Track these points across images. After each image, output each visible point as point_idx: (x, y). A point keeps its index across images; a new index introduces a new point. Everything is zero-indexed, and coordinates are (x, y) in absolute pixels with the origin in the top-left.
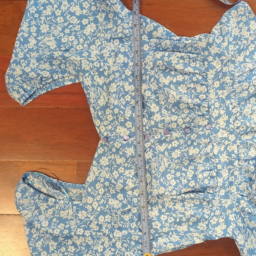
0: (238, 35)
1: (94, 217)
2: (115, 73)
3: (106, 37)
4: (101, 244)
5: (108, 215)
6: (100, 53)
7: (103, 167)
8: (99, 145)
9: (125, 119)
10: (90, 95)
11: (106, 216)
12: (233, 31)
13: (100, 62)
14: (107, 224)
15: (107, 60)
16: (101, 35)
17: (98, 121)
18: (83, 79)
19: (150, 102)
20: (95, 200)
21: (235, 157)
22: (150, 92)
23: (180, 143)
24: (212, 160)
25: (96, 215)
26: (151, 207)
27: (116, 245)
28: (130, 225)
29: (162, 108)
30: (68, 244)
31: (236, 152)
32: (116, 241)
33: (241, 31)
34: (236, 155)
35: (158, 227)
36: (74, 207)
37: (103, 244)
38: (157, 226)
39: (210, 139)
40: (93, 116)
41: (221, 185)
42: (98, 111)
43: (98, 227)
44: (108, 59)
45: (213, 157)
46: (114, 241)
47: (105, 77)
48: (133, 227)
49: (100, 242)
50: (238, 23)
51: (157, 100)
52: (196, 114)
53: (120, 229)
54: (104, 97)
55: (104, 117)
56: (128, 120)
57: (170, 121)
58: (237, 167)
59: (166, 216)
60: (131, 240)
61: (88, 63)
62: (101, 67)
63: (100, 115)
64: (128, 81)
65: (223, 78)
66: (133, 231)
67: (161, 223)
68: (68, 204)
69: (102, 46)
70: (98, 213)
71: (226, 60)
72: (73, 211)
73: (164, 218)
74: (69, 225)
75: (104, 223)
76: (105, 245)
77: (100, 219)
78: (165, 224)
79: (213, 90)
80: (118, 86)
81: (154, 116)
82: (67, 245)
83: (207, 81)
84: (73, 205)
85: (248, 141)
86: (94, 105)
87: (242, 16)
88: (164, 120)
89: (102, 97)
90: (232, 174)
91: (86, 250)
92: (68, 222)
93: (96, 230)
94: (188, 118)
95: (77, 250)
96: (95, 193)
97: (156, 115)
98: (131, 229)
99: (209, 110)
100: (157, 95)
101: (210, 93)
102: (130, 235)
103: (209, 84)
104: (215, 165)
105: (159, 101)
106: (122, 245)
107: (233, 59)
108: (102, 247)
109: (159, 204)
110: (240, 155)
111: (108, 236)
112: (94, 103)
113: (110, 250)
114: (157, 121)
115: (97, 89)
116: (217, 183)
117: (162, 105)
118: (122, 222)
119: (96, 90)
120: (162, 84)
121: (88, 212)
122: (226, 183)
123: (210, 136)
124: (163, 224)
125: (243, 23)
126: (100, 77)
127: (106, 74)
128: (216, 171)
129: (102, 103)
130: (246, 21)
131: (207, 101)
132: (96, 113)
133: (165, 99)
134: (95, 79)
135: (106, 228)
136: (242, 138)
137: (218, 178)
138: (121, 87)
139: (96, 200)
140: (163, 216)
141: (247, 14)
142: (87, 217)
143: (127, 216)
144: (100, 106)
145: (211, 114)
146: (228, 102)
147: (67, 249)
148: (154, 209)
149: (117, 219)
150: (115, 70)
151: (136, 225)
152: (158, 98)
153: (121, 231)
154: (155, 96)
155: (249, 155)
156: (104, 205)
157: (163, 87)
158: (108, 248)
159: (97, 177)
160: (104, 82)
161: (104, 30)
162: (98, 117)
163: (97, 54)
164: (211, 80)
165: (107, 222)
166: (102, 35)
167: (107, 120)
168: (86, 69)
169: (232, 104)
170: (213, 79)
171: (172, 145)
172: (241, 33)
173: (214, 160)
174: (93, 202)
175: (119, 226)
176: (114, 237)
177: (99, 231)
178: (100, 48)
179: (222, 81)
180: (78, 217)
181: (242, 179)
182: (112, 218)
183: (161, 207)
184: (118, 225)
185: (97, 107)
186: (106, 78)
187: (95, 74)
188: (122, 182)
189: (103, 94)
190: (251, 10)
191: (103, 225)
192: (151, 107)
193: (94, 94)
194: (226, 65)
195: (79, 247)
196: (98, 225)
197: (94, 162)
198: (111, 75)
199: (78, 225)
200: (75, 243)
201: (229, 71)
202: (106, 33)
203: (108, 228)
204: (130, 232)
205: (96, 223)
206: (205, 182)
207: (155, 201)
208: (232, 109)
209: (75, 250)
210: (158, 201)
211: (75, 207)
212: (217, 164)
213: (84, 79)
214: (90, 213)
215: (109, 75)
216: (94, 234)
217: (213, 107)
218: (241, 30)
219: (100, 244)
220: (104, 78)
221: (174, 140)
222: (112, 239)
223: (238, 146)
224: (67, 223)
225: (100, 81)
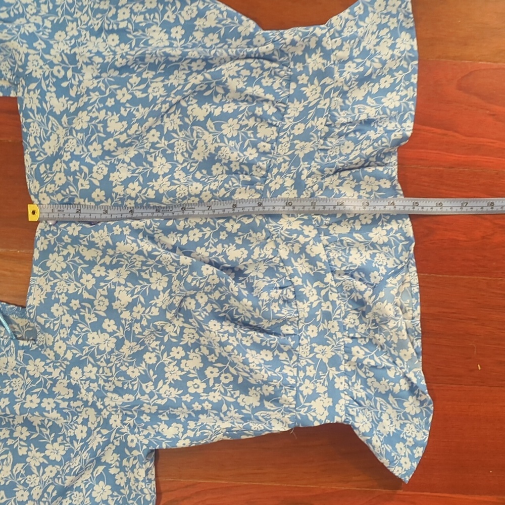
0: (370, 50)
1: (61, 371)
2: (91, 93)
3: (91, 25)
4: (82, 424)
5: (90, 365)
6: (70, 50)
7: (57, 274)
8: (37, 234)
9: (91, 183)
10: (30, 129)
11: (85, 368)
12: (366, 39)
13: (66, 69)
14: (88, 382)
15: (81, 68)
16: (82, 17)
17: (36, 183)
18: (23, 93)
19: (153, 155)
20: (58, 338)
21: (324, 267)
22: (158, 134)
23: (204, 235)
24: (281, 270)
25: (65, 367)
26: (185, 352)
27: (111, 422)
28: (141, 386)
29: (177, 169)
30: (16, 423)
31: (324, 258)
32: (111, 414)
33: (378, 44)
34: (325, 262)
35: (200, 391)
36: (19, 351)
37: (85, 422)
38: (198, 387)
39: (267, 231)
40: (27, 172)
41: (306, 315)
42: (41, 164)
43: (71, 391)
44: (84, 66)
45: (282, 264)
46: (105, 413)
47: (71, 98)
48: (148, 391)
49: (80, 420)
50: (380, 27)
51: (169, 152)
52: (239, 179)
53: (119, 391)
54: (58, 138)
55: (48, 177)
56: (98, 187)
57: (187, 194)
58: (332, 286)
59: (217, 370)
60: (141, 413)
61: (41, 63)
62: (65, 78)
63: (42, 172)
64: (118, 112)
65: (313, 120)
66: (147, 396)
67: (207, 382)
68: (7, 346)
69: (79, 40)
70: (68, 363)
71: (332, 86)
72: (16, 359)
73: (212, 372)
74: (11, 389)
75: (83, 382)
76: (90, 425)
77: (72, 373)
78: (214, 386)
79: (287, 139)
80: (92, 119)
81: (156, 181)
82: (14, 425)
83: (282, 119)
84: (18, 348)
85: (343, 238)
86: (35, 150)
87: (393, 16)
88: (175, 192)
89: (54, 137)
90: (326, 298)
91: (53, 435)
92: (7, 381)
93: (67, 397)
94: (223, 189)
95: (33, 434)
96: (54, 325)
97: (160, 180)
98: (143, 393)
99: (267, 176)
100: (172, 142)
101: (281, 143)
102: (138, 403)
103: (285, 127)
104: (288, 278)
105: (172, 154)
106: (122, 421)
107: (346, 88)
108: (85, 429)
109: (201, 347)
110: (332, 262)
111: (94, 405)
112: (35, 146)
113: (99, 432)
114: (161, 191)
115: (48, 120)
116: (297, 312)
117: (177, 161)
118: (122, 379)
119: (44, 120)
120: (191, 118)
121: (48, 361)
122: (317, 313)
123: (266, 226)
124: (211, 385)
125: (388, 30)
126: (58, 97)
127: (73, 93)
128: (293, 289)
129: (52, 148)
130: (395, 28)
131: (269, 157)
132: (35, 167)
133: (187, 150)
134: (47, 98)
135: (88, 390)
136: (332, 232)
137: (298, 302)
138: (99, 123)
139: (61, 339)
140: (210, 369)
141: (401, 17)
142: (45, 373)
143: (136, 370)
144: (45, 154)
145: (268, 184)
146: (304, 165)
147: (12, 432)
148: (191, 355)
149: (111, 372)
150: (91, 88)
151: (153, 387)
152: (171, 146)
153: (121, 395)
154: (166, 143)
155: (350, 261)
156: (80, 347)
157: (192, 125)
158: (95, 428)
159: (49, 295)
160: (65, 108)
161: (92, 9)
162: (38, 176)
163: (63, 51)
164: (291, 120)
165: (88, 379)
166: (85, 18)
167: (53, 182)
168: (34, 75)
169: (309, 169)
170: (296, 119)
171: (188, 237)
172: (377, 48)
173: (284, 271)
174: (54, 343)
175: (117, 387)
176: (105, 407)
177: (75, 399)
178: (73, 41)
179: (309, 125)
180: (28, 371)
181: (348, 307)
182: (98, 372)
183: (206, 352)
184: (113, 383)
185: (39, 155)
186: (71, 102)
187: (49, 88)
188: (106, 293)
189: (58, 132)
190: (410, 11)
191: (81, 386)
192: (155, 164)
193: (38, 128)
194: (327, 95)
195: (37, 429)
196: (69, 386)
197: (36, 269)
198: (83, 96)
199: (28, 387)
200: (29, 421)
201: (329, 107)
202: (94, 16)
203: (92, 390)
204: (139, 399)
205: (66, 382)
206: (272, 307)
207: (193, 341)
208: (307, 177)
209: (28, 434)
210: (200, 341)
211: (21, 352)
212: (291, 276)
213: (26, 95)
214: (51, 365)
215: (78, 97)
216: (64, 405)
217: (275, 171)
218: (380, 41)
219: (80, 423)
220: (67, 101)
221: (192, 229)
222: (101, 410)
223: (325, 246)
224: (5, 383)
225: (58, 104)
